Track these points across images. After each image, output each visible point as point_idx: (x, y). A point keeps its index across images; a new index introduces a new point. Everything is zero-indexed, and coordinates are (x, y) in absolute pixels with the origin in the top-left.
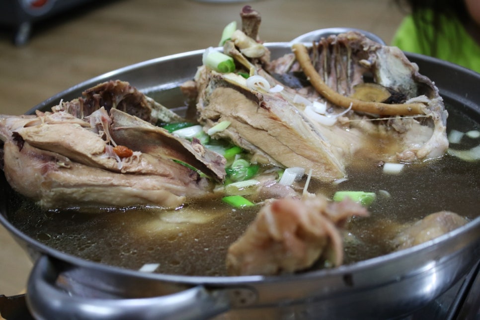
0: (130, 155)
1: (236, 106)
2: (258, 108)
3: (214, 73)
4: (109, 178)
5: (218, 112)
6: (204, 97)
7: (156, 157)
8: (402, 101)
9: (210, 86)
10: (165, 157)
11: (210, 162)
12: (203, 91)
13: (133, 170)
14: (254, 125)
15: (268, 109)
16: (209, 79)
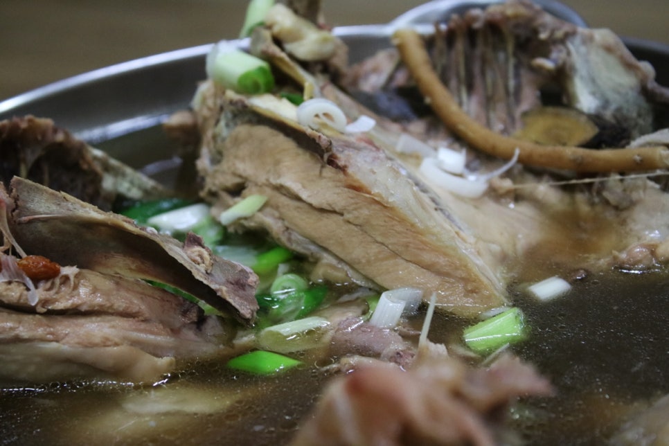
0: (56, 273)
1: (277, 163)
2: (323, 167)
3: (231, 94)
4: (9, 324)
5: (240, 176)
6: (212, 145)
7: (111, 277)
8: (624, 142)
9: (222, 123)
10: (130, 276)
11: (224, 284)
12: (209, 134)
13: (60, 305)
14: (315, 202)
15: (343, 169)
16: (222, 109)
